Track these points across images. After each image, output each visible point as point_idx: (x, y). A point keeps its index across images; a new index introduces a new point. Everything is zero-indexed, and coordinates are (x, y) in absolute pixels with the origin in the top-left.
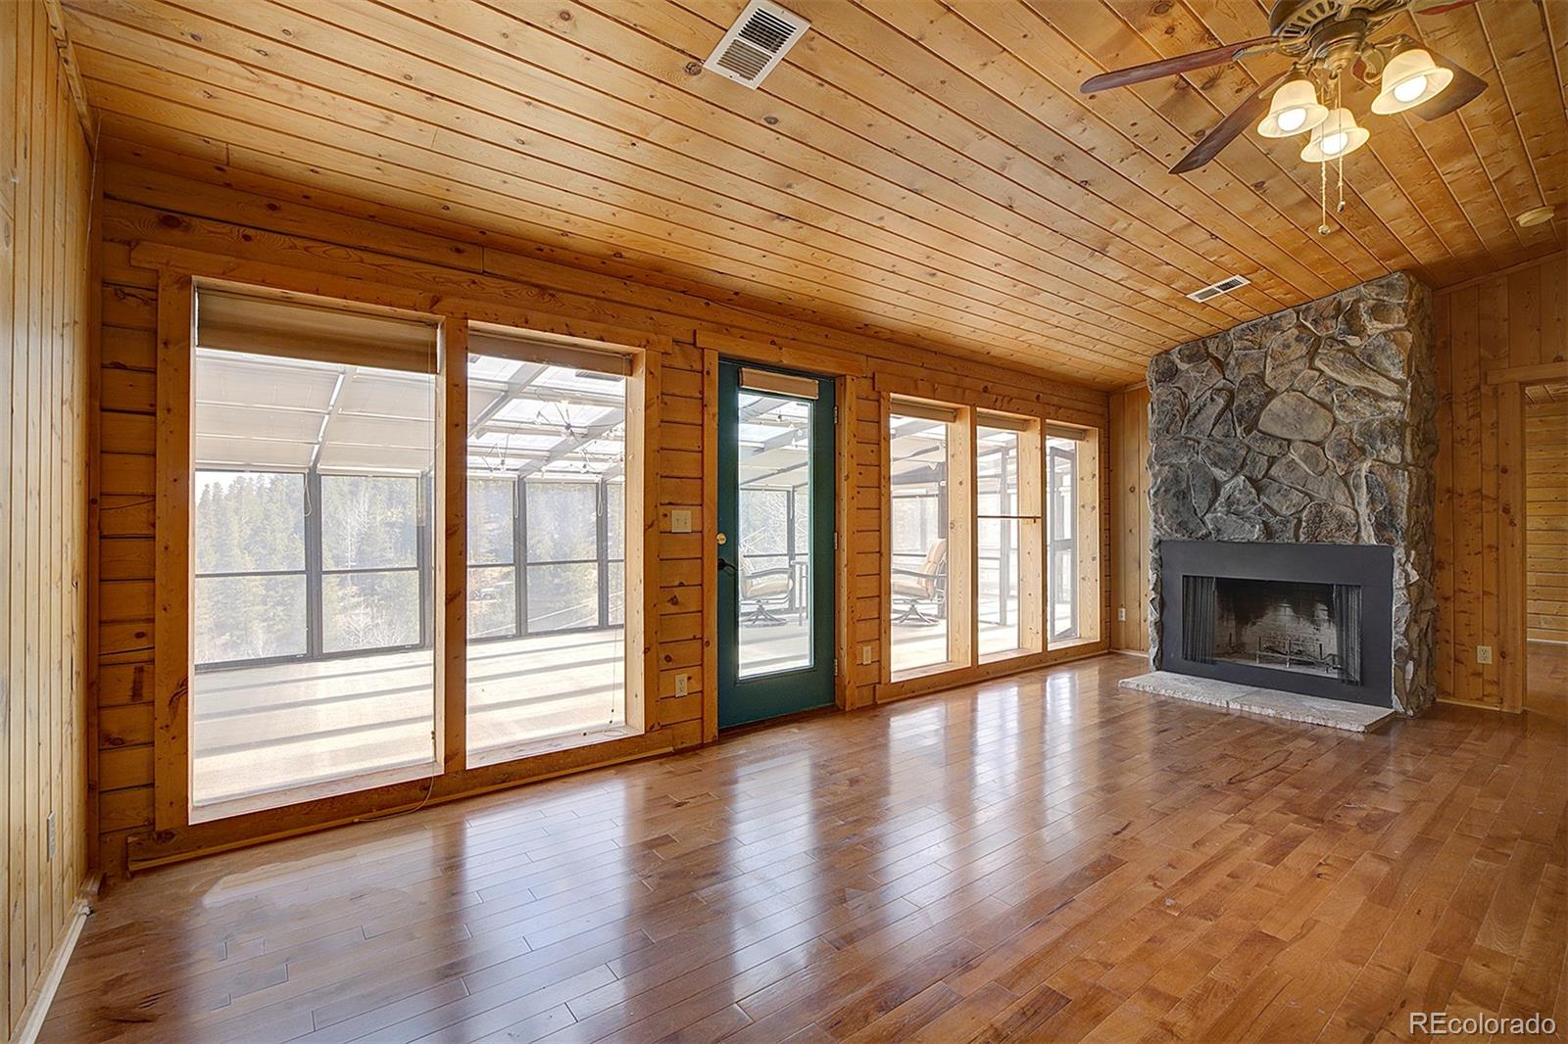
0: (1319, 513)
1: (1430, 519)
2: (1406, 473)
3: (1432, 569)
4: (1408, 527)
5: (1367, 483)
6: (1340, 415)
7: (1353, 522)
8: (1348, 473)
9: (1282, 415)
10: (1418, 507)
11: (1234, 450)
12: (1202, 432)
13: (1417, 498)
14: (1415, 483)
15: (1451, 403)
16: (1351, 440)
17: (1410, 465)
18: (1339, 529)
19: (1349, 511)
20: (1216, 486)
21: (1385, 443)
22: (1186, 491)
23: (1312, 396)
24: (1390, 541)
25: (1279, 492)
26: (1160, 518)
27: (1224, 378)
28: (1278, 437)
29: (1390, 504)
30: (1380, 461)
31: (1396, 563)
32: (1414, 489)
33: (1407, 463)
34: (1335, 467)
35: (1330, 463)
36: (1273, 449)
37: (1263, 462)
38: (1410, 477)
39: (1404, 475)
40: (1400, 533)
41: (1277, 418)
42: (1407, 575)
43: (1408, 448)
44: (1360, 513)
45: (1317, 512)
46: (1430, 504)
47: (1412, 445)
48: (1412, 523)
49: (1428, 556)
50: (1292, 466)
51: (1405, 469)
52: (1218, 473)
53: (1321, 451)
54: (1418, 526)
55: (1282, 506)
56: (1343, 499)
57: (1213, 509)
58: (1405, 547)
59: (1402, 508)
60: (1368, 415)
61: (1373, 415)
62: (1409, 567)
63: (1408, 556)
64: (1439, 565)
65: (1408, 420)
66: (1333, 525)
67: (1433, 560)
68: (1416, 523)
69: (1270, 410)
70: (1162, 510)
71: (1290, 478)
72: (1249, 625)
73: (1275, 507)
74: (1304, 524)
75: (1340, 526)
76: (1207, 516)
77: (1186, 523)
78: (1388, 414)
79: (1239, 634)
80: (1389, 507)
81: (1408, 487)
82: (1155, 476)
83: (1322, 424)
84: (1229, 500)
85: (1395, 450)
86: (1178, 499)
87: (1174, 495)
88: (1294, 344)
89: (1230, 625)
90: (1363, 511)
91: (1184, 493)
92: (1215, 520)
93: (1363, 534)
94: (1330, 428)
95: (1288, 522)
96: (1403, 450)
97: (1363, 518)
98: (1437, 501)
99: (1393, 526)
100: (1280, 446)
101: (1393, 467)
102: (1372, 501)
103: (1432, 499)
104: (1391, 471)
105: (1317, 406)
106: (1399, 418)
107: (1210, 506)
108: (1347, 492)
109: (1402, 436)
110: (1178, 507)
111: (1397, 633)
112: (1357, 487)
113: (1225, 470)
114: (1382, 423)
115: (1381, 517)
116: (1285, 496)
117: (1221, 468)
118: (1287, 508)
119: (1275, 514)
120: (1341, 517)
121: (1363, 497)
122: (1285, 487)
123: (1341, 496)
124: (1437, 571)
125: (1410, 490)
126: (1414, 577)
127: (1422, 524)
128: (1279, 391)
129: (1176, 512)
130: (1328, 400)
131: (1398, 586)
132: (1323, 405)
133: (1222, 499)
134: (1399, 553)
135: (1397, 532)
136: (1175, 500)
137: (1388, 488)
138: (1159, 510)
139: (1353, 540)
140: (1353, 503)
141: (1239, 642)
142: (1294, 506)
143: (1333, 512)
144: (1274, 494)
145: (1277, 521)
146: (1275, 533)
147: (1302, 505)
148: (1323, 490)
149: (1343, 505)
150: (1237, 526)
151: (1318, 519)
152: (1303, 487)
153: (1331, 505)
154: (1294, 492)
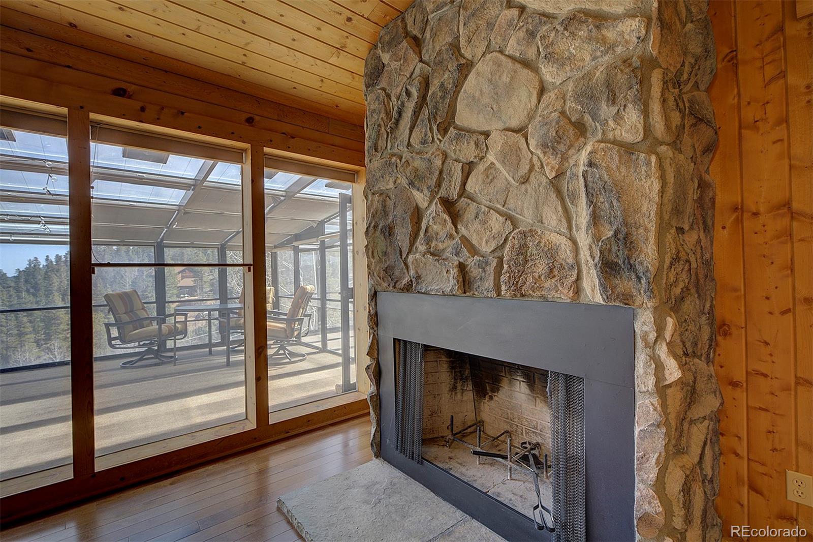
0: (523, 247)
1: (707, 256)
2: (653, 159)
3: (711, 339)
4: (660, 269)
5: (586, 186)
6: (549, 73)
7: (571, 261)
8: (560, 175)
9: (477, 94)
10: (680, 230)
11: (430, 160)
12: (402, 143)
13: (677, 211)
14: (671, 178)
15: (736, 65)
16: (563, 113)
17: (661, 143)
18: (550, 273)
19: (564, 242)
20: (417, 216)
21: (614, 102)
22: (392, 226)
23: (511, 53)
24: (627, 299)
25: (477, 217)
27: (421, 61)
28: (474, 132)
29: (625, 224)
30: (609, 142)
31: (640, 344)
32: (670, 191)
33: (656, 139)
34: (542, 166)
35: (535, 159)
36: (468, 152)
37: (459, 172)
38: (661, 167)
39: (648, 163)
40: (644, 281)
41: (472, 102)
42: (659, 368)
43: (656, 107)
44: (580, 245)
45: (520, 247)
46: (706, 229)
47: (664, 101)
48: (668, 261)
49: (704, 318)
50: (490, 174)
51: (651, 151)
52: (418, 198)
53: (523, 140)
54: (679, 266)
55: (481, 239)
56: (554, 223)
57: (414, 249)
58: (656, 308)
59: (646, 229)
60: (588, 59)
61: (595, 58)
62: (662, 351)
63: (660, 329)
64: (721, 329)
65: (655, 53)
66: (541, 268)
67: (711, 325)
68: (676, 259)
71: (488, 194)
72: (487, 399)
73: (474, 240)
74: (506, 266)
75: (551, 271)
76: (410, 257)
78: (619, 50)
79: (477, 410)
80: (624, 230)
81: (657, 186)
83: (523, 94)
84: (428, 235)
85: (633, 116)
86: (385, 236)
89: (465, 398)
90: (584, 239)
92: (417, 263)
93: (584, 284)
94: (534, 99)
95: (487, 264)
96: (646, 113)
97: (584, 254)
98: (718, 227)
99: (632, 268)
100: (477, 145)
101: (628, 149)
102: (595, 219)
103: (710, 223)
104: (625, 157)
105: (518, 66)
106: (639, 51)
108: (560, 209)
109: (644, 82)
111: (642, 481)
112: (574, 197)
113: (423, 192)
114: (612, 68)
115: (610, 251)
116: (483, 222)
117: (419, 190)
118: (487, 242)
119: (474, 251)
120: (551, 253)
121: (582, 214)
122: (484, 208)
123: (552, 216)
124: (719, 338)
125: (662, 192)
126: (673, 372)
127: (688, 261)
128: (475, 59)
129: (385, 253)
130: (531, 53)
131: (644, 389)
132: (526, 64)
133: (422, 234)
134: (644, 323)
135: (639, 278)
136: (383, 237)
137: (618, 190)
139: (571, 294)
140: (570, 228)
141: (479, 419)
142: (494, 238)
143: (542, 244)
144: (472, 220)
145: (475, 264)
146: (473, 281)
147: (504, 236)
148: (525, 210)
149: (555, 232)
150: (437, 272)
151: (521, 257)
152: (504, 206)
153: (540, 233)
154: (495, 216)
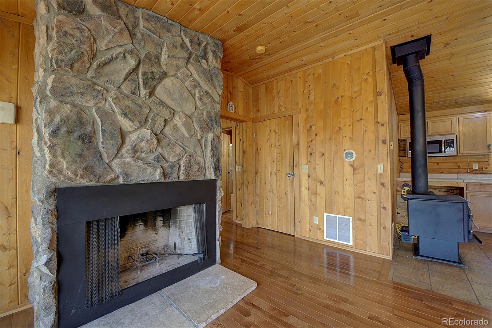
0: (189, 161)
5: (211, 145)
7: (203, 166)
8: (202, 138)
9: (172, 91)
11: (140, 107)
12: (112, 82)
16: (203, 119)
19: (202, 160)
20: (123, 135)
21: (216, 125)
22: (91, 134)
23: (187, 86)
24: (218, 177)
25: (168, 145)
26: (58, 163)
27: (132, 43)
28: (168, 106)
29: (218, 157)
30: (215, 134)
31: (218, 188)
34: (197, 133)
35: (196, 130)
36: (166, 114)
37: (161, 122)
39: (221, 143)
41: (168, 93)
44: (207, 161)
50: (176, 128)
52: (126, 124)
53: (191, 122)
55: (170, 155)
56: (199, 153)
57: (119, 156)
58: (221, 179)
59: (221, 159)
60: (209, 107)
61: (211, 109)
62: (221, 189)
66: (196, 169)
69: (164, 85)
70: (63, 153)
71: (175, 137)
73: (166, 155)
74: (183, 168)
75: (198, 169)
76: (115, 161)
77: (93, 167)
80: (218, 159)
82: (51, 113)
84: (135, 150)
85: (219, 130)
86: (84, 142)
87: (80, 138)
88: (179, 47)
91: (90, 137)
92: (123, 165)
93: (207, 173)
94: (194, 109)
95: (174, 166)
97: (208, 164)
99: (219, 169)
100: (170, 113)
101: (218, 138)
102: (213, 155)
104: (218, 140)
105: (189, 93)
106: (219, 113)
107: (118, 152)
108: (201, 149)
110: (83, 151)
112: (206, 146)
113: (133, 122)
115: (216, 164)
116: (172, 148)
117: (130, 120)
118: (173, 157)
119: (166, 160)
120: (199, 163)
121: (208, 152)
122: (173, 142)
128: (168, 74)
129: (80, 156)
130: (193, 92)
132: (192, 94)
133: (127, 146)
134: (219, 183)
135: (220, 172)
136: (80, 143)
137: (218, 148)
138: (59, 153)
139: (203, 177)
140: (204, 156)
142: (177, 156)
143: (196, 160)
144: (166, 146)
145: (168, 166)
146: (166, 174)
147: (182, 156)
148: (191, 147)
149: (200, 157)
150: (140, 170)
151: (190, 164)
152: (182, 143)
153: (195, 156)
154: (178, 147)
